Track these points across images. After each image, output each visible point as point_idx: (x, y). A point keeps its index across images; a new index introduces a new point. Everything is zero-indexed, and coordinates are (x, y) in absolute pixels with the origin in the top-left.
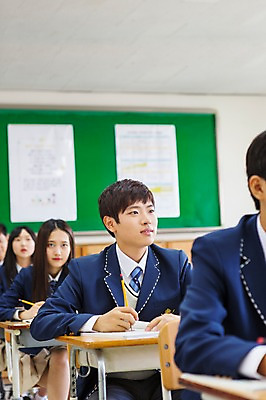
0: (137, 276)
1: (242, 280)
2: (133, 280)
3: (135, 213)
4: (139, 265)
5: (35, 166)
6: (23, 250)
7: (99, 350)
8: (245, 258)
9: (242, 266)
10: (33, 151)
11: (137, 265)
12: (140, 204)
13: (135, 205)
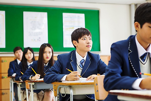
0: (83, 62)
1: (129, 58)
2: (81, 64)
3: (85, 39)
4: (84, 58)
5: (33, 27)
6: (29, 58)
7: (70, 86)
8: (130, 50)
9: (129, 53)
10: (32, 22)
11: (83, 58)
12: (86, 36)
13: (85, 36)
